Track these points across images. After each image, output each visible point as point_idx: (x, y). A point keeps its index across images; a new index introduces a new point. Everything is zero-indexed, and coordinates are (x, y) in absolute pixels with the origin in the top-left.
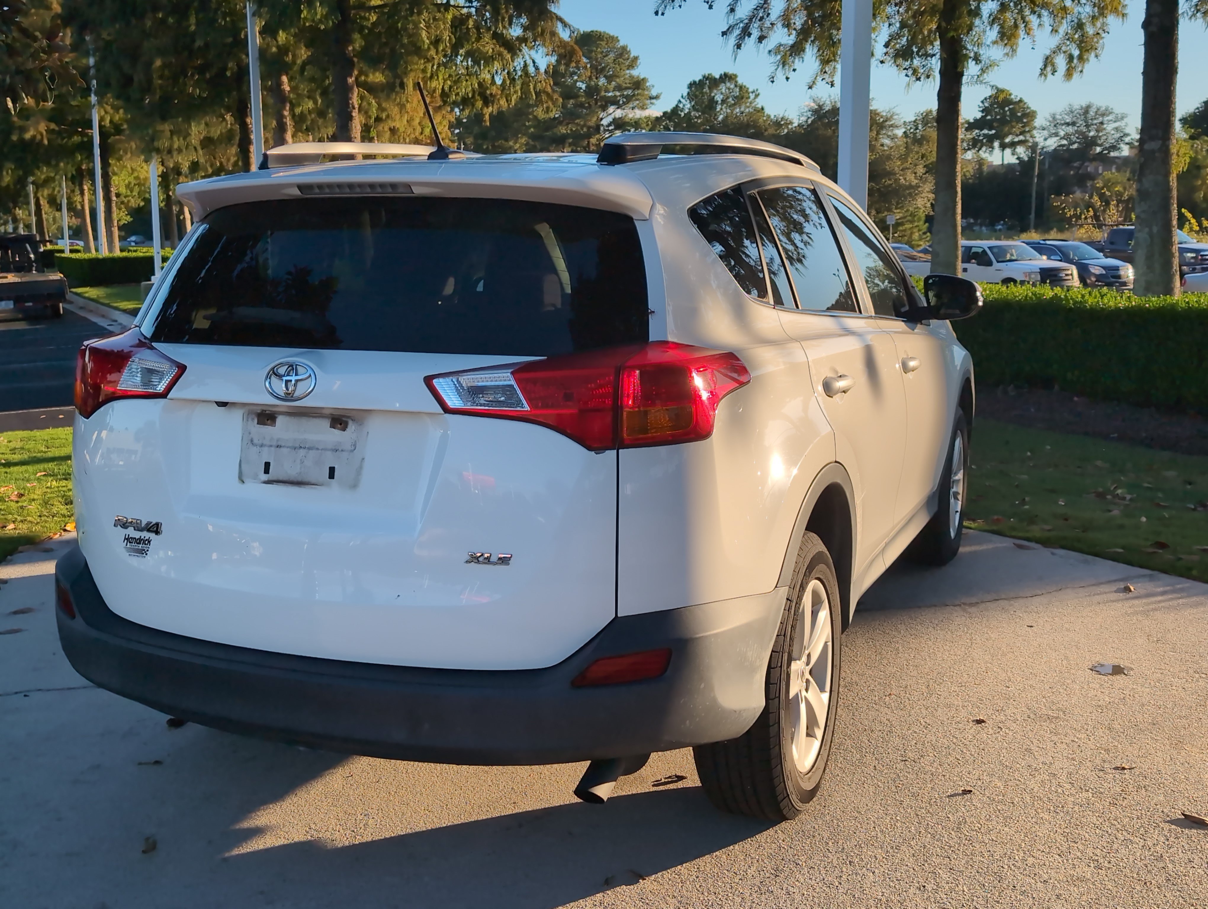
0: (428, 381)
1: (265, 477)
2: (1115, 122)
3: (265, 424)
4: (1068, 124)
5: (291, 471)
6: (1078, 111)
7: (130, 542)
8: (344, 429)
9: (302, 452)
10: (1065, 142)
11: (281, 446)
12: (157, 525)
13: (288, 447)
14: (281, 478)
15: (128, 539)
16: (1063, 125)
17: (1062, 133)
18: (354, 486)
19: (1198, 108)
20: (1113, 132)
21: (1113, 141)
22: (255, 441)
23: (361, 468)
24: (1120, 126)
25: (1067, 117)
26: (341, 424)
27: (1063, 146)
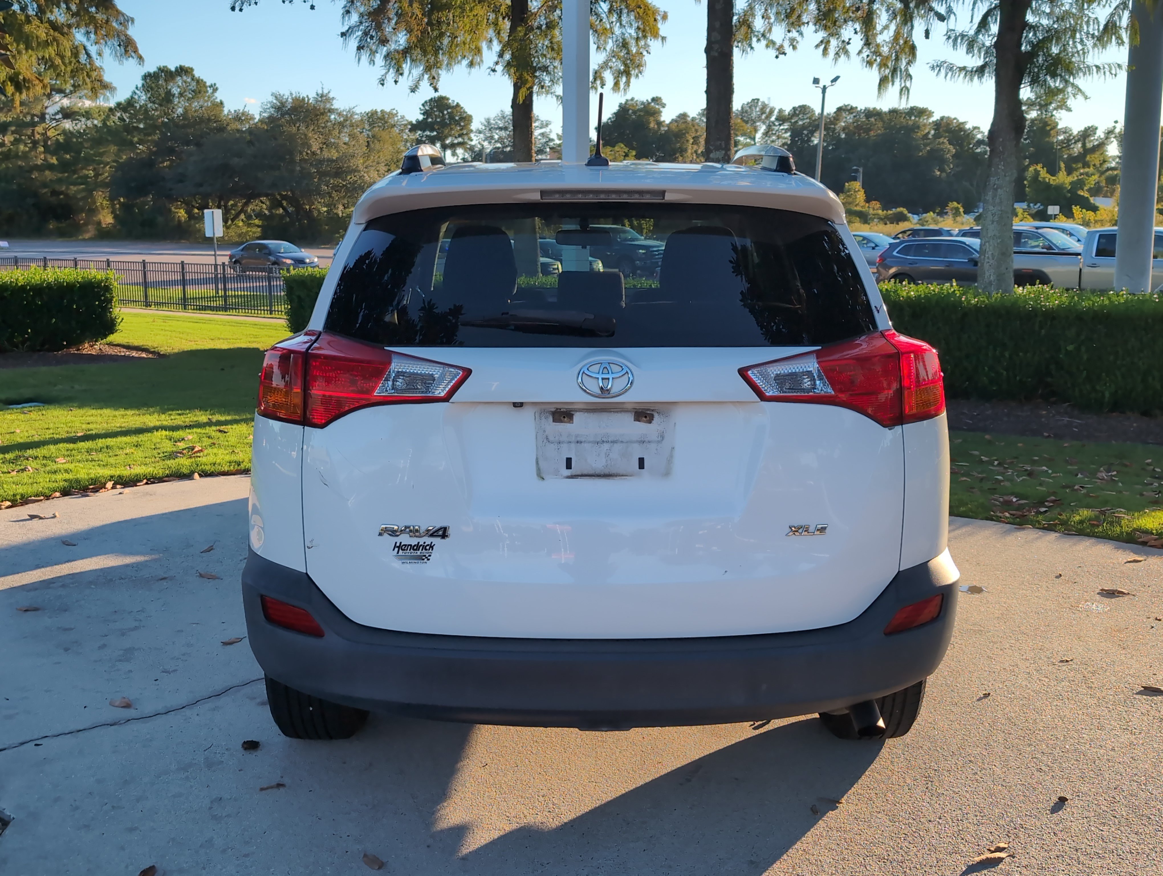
0: (743, 372)
1: (568, 472)
2: (541, 128)
3: (561, 421)
4: (501, 129)
5: (598, 464)
6: (509, 117)
7: (402, 550)
8: (650, 422)
9: (606, 446)
10: (499, 145)
11: (581, 442)
12: (445, 529)
13: (589, 442)
14: (585, 472)
15: (400, 547)
16: (496, 129)
17: (496, 137)
18: (667, 473)
20: (539, 137)
21: (540, 146)
22: (551, 438)
23: (671, 456)
24: (546, 132)
25: (499, 122)
26: (646, 417)
27: (499, 148)
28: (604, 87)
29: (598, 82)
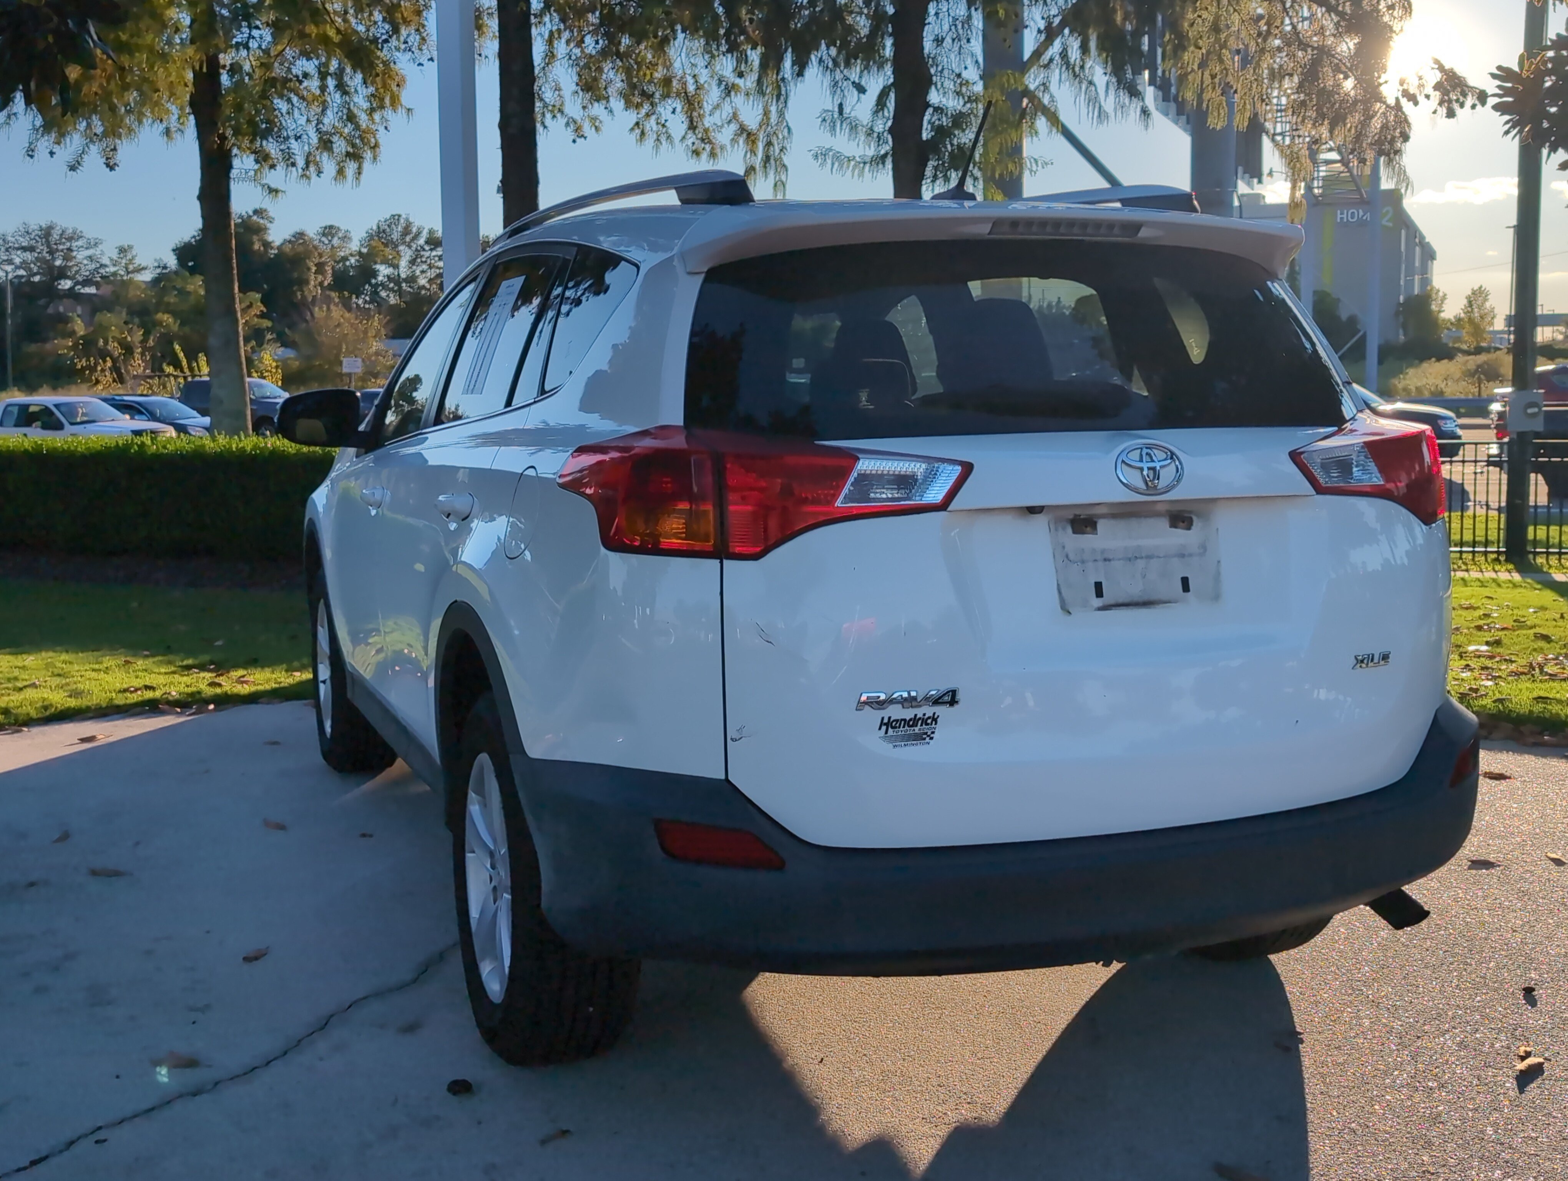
0: (1295, 456)
1: (1098, 602)
2: (87, 248)
3: (1083, 533)
4: (24, 249)
5: (1134, 589)
6: (37, 232)
7: (892, 728)
8: (1189, 528)
9: (1141, 563)
10: (22, 272)
11: (1109, 560)
12: (954, 692)
13: (1119, 559)
14: (1121, 601)
15: (888, 724)
16: (18, 249)
17: (17, 261)
18: (1216, 597)
19: (194, 237)
20: (85, 262)
21: (87, 273)
22: (1071, 557)
23: (1218, 574)
24: (95, 255)
25: (22, 239)
26: (1183, 522)
27: (22, 277)
28: (322, 175)
29: (312, 168)
